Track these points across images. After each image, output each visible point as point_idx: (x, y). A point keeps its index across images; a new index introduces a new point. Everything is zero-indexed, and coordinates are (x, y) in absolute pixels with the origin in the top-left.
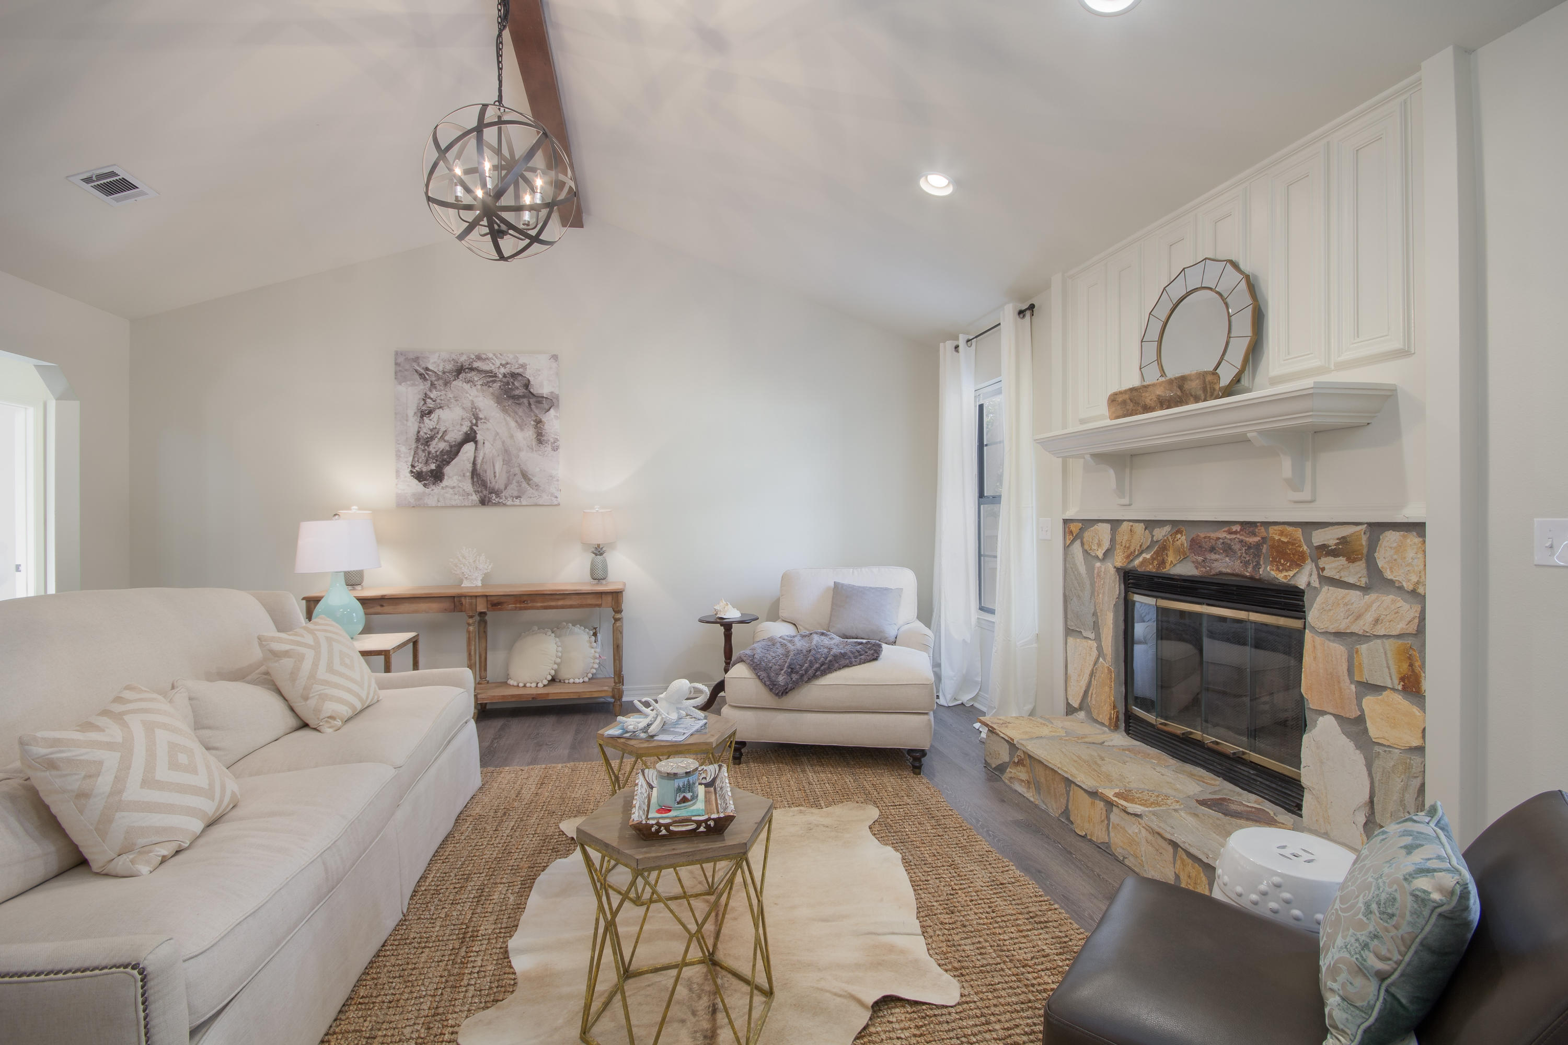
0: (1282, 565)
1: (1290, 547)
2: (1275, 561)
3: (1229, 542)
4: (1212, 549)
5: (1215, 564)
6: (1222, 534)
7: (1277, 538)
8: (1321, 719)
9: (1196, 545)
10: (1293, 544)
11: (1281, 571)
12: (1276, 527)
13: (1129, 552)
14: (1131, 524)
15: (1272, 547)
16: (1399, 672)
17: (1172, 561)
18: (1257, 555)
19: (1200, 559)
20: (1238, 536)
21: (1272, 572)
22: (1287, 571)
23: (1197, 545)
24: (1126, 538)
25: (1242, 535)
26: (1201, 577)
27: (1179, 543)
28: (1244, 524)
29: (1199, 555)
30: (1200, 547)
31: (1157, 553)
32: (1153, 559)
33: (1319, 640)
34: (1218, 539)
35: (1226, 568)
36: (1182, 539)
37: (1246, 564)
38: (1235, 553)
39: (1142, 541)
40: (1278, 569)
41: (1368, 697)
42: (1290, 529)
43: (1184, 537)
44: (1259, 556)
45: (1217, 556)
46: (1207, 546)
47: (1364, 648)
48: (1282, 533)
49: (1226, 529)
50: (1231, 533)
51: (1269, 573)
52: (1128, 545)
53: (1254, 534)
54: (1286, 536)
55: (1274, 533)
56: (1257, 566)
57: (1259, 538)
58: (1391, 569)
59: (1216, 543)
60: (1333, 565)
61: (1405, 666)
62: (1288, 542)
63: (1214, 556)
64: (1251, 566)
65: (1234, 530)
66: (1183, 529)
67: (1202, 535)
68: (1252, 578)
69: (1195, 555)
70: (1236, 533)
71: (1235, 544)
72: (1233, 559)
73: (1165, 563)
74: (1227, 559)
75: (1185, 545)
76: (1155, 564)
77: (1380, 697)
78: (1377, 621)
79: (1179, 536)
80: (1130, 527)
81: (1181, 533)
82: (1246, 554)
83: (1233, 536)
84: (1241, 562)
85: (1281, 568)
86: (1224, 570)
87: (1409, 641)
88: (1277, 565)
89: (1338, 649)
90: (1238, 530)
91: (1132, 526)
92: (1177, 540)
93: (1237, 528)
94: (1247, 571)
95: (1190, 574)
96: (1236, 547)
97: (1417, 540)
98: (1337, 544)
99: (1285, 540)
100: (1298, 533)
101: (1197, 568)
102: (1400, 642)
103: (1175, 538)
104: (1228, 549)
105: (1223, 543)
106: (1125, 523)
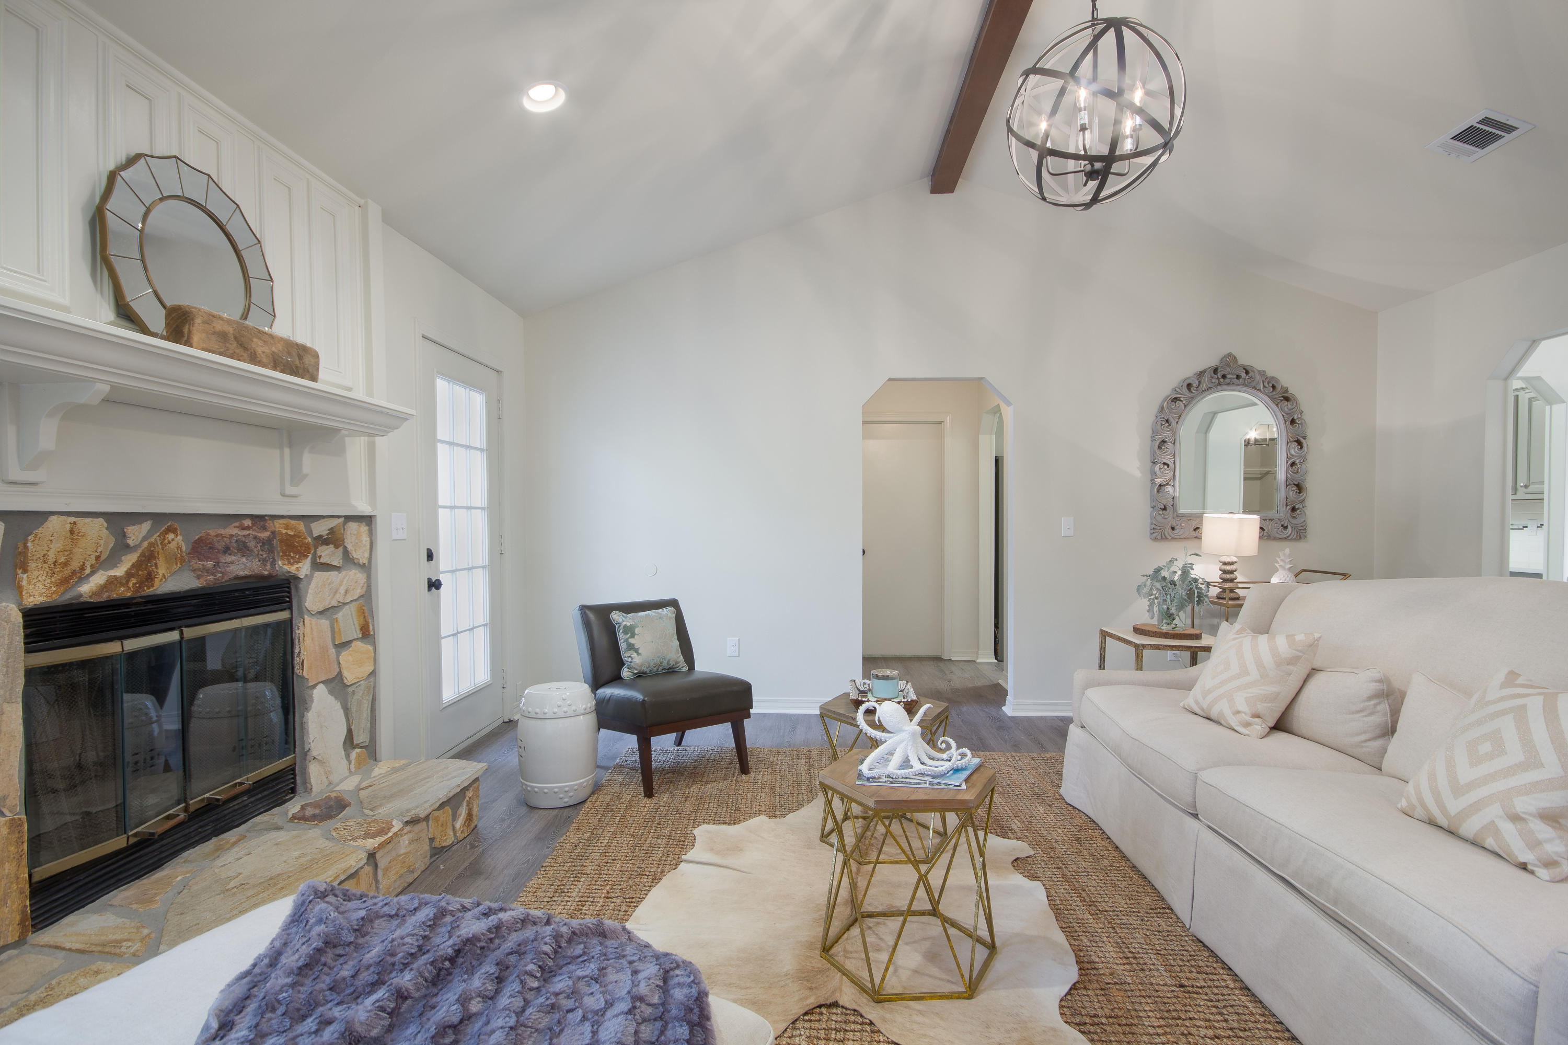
0: (293, 558)
1: (297, 540)
2: (285, 555)
3: (244, 539)
4: (227, 550)
5: (232, 568)
6: (233, 530)
7: (284, 531)
8: (315, 691)
9: (201, 548)
10: (299, 537)
11: (292, 564)
12: (281, 521)
13: (67, 572)
14: (72, 519)
15: (281, 541)
16: (360, 625)
17: (163, 574)
18: (271, 551)
19: (210, 564)
20: (251, 532)
21: (286, 567)
22: (297, 563)
23: (206, 546)
24: (57, 546)
25: (255, 530)
26: (202, 589)
27: (173, 545)
28: (253, 517)
29: (208, 559)
30: (210, 548)
31: (137, 566)
32: (129, 575)
33: (314, 620)
34: (232, 536)
35: (242, 570)
36: (178, 542)
37: (264, 561)
38: (251, 551)
39: (99, 550)
40: (289, 563)
41: (343, 654)
42: (293, 522)
43: (180, 538)
44: (273, 552)
45: (233, 558)
46: (220, 546)
47: (339, 615)
48: (287, 527)
49: (237, 524)
50: (244, 529)
51: (281, 567)
52: (63, 560)
53: (265, 529)
54: (291, 529)
55: (278, 525)
56: (273, 564)
57: (269, 533)
58: (355, 550)
59: (231, 542)
60: (327, 552)
61: (362, 619)
62: (295, 535)
63: (229, 558)
64: (268, 564)
65: (246, 525)
66: (176, 525)
67: (212, 533)
68: (270, 576)
69: (200, 560)
70: (248, 528)
71: (250, 541)
72: (250, 559)
73: (152, 580)
74: (244, 559)
75: (184, 549)
76: (131, 585)
77: (351, 649)
78: (346, 592)
79: (171, 536)
80: (68, 526)
81: (174, 531)
82: (262, 550)
83: (246, 532)
84: (259, 561)
85: (292, 561)
86: (242, 573)
87: (361, 601)
88: (288, 559)
89: (324, 623)
90: (250, 525)
91: (75, 523)
92: (169, 542)
93: (247, 522)
94: (266, 570)
95: (187, 587)
96: (252, 544)
97: (366, 528)
98: (328, 534)
99: (292, 533)
100: (301, 526)
101: (198, 577)
102: (358, 603)
103: (164, 539)
104: (243, 548)
105: (237, 541)
106: (53, 519)
